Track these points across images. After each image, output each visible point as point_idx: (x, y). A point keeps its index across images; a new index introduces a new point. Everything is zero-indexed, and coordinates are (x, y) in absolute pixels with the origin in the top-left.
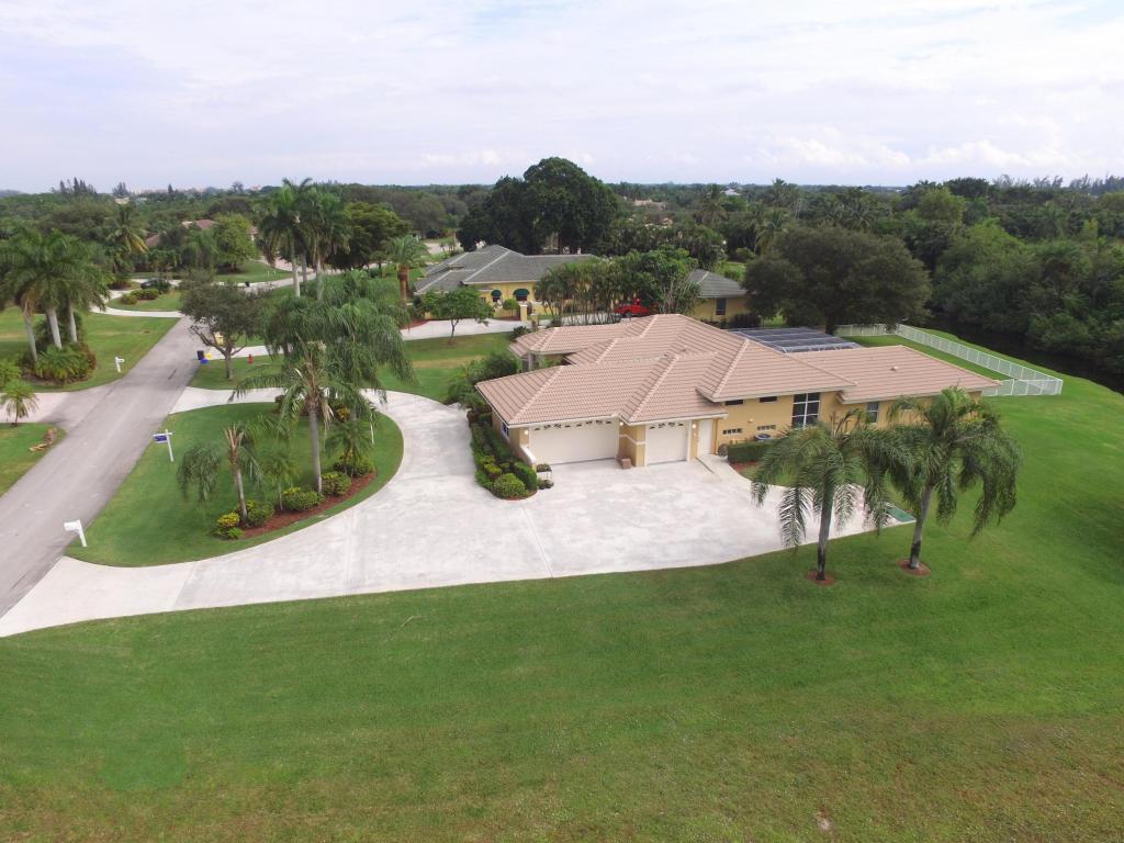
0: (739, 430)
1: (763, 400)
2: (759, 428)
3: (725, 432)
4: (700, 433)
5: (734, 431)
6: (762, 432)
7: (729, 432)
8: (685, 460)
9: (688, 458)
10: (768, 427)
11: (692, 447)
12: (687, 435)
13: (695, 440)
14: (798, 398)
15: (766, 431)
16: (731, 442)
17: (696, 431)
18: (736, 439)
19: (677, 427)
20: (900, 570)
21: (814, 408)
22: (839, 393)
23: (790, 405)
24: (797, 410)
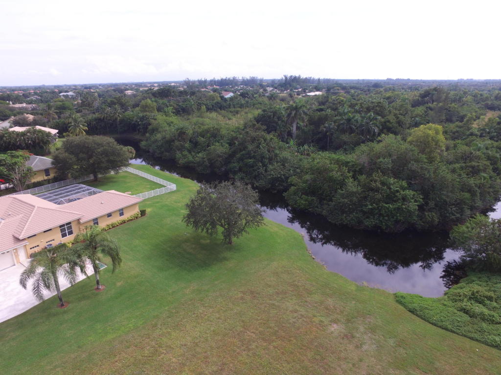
0: (38, 246)
1: (45, 232)
2: (47, 242)
3: (31, 249)
4: (19, 253)
5: (35, 247)
6: (49, 243)
7: (33, 248)
8: (15, 265)
9: (16, 264)
10: (51, 241)
11: (16, 259)
12: (12, 255)
13: (17, 256)
14: (61, 226)
15: (50, 243)
16: (35, 252)
17: (17, 252)
18: (37, 250)
19: (6, 254)
20: (94, 291)
21: (70, 227)
22: (79, 220)
23: (59, 229)
24: (62, 231)
